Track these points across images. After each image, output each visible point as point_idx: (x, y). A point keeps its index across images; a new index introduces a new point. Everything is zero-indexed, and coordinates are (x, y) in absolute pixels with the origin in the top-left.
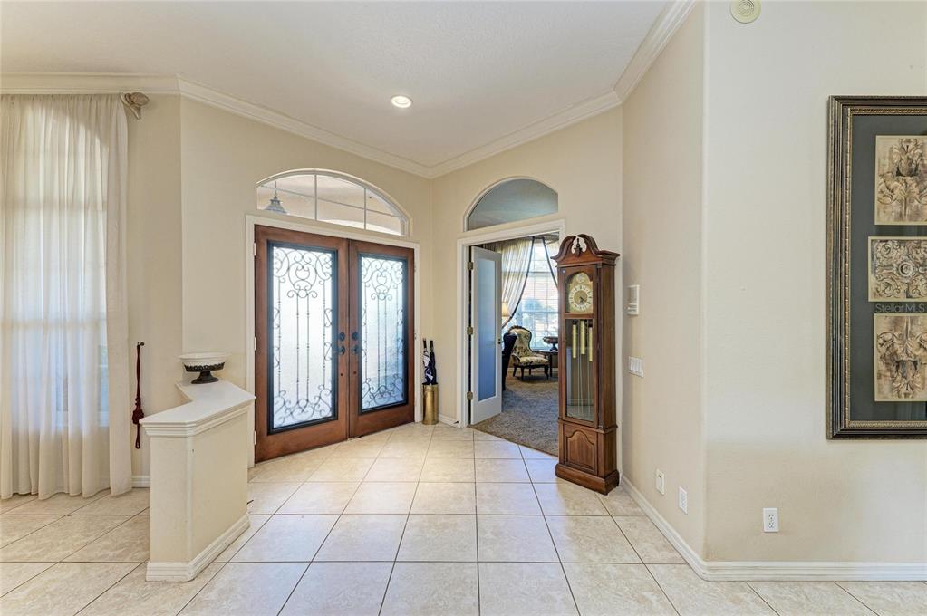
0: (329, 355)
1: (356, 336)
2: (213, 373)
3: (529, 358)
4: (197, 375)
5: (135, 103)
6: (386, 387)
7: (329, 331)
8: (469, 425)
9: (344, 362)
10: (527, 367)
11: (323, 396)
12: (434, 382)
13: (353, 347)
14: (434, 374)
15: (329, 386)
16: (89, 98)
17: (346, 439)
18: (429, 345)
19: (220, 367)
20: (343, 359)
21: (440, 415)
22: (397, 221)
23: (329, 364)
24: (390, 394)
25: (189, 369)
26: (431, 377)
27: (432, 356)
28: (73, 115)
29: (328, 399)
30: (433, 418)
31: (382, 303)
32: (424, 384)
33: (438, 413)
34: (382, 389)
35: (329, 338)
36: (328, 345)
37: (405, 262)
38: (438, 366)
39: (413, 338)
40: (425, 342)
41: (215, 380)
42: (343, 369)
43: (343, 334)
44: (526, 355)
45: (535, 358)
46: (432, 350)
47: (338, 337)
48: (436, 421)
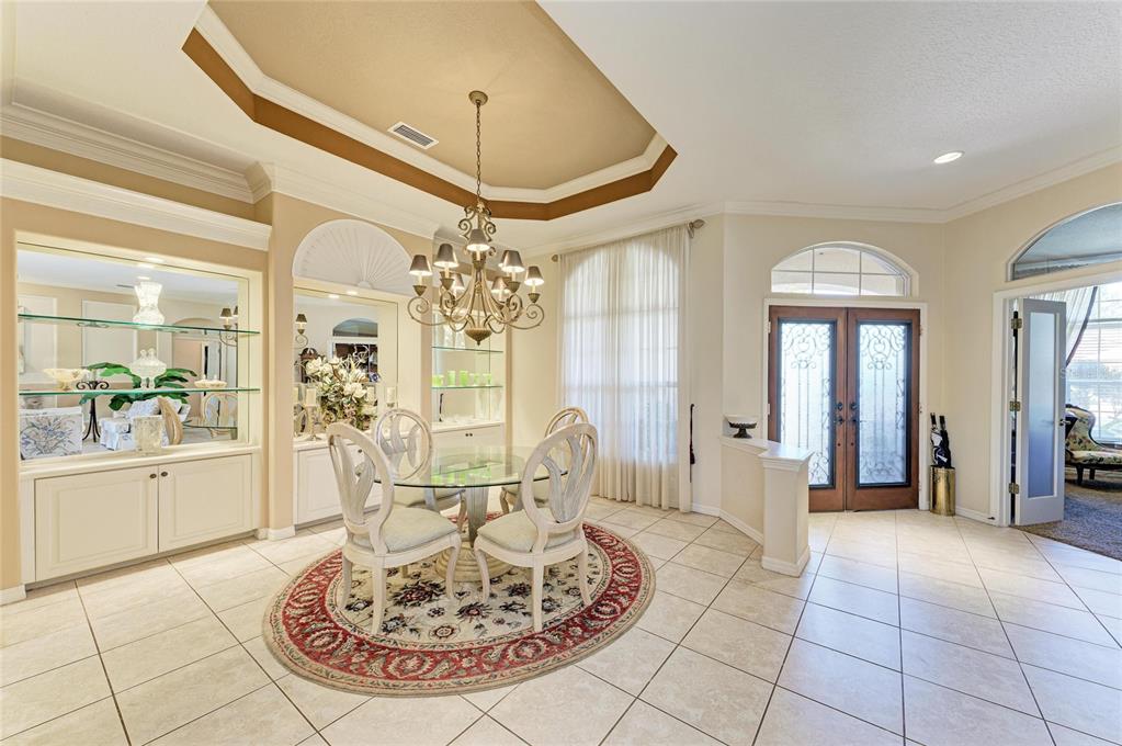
0: (827, 424)
1: (854, 406)
2: (748, 431)
3: (1093, 453)
4: (737, 431)
5: (694, 226)
6: (883, 464)
7: (827, 400)
8: (1012, 525)
9: (842, 433)
10: (1087, 466)
11: (821, 463)
12: (948, 465)
13: (850, 416)
14: (948, 455)
15: (826, 454)
16: (666, 230)
17: (843, 511)
18: (939, 422)
19: (753, 426)
20: (840, 428)
21: (957, 507)
22: (892, 280)
23: (826, 433)
24: (888, 472)
25: (732, 425)
26: (945, 460)
27: (944, 434)
28: (656, 246)
29: (826, 467)
30: (948, 508)
31: (879, 373)
32: (934, 466)
33: (954, 504)
34: (879, 467)
35: (827, 408)
36: (826, 415)
37: (909, 325)
38: (951, 447)
39: (918, 412)
40: (933, 418)
41: (749, 437)
42: (840, 439)
43: (840, 404)
44: (1085, 448)
45: (1110, 455)
46: (942, 427)
47: (836, 406)
48: (951, 512)
